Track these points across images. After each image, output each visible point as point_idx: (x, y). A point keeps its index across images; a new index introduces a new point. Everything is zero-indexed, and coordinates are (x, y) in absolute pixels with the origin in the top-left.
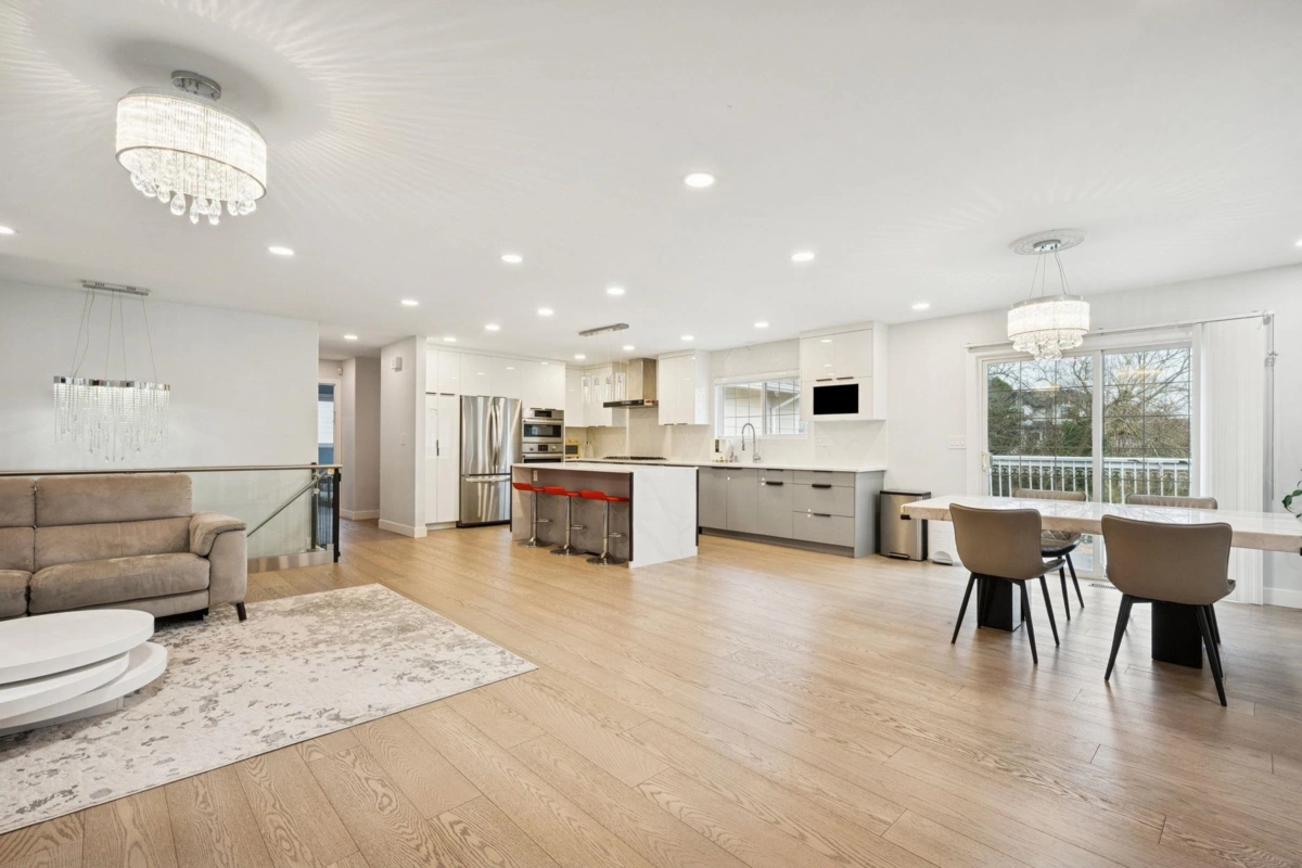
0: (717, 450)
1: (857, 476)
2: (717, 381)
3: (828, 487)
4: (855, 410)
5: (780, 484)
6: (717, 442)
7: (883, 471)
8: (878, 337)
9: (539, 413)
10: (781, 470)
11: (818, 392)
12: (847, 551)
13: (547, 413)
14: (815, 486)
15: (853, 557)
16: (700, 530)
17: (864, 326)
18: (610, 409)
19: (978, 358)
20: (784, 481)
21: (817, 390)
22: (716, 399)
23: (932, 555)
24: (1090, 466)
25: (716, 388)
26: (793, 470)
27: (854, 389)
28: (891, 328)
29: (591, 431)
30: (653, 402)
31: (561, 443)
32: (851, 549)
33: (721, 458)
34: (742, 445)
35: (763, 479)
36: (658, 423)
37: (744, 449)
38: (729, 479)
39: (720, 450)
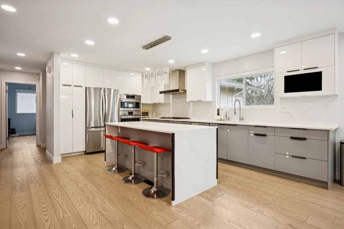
0: (218, 114)
1: (330, 132)
3: (304, 139)
4: (319, 88)
5: (265, 135)
6: (218, 110)
9: (128, 97)
10: (265, 127)
13: (133, 97)
14: (292, 138)
15: (327, 189)
18: (163, 95)
20: (267, 134)
21: (286, 78)
25: (217, 82)
26: (274, 127)
27: (319, 75)
29: (155, 105)
30: (184, 90)
31: (140, 111)
32: (326, 183)
33: (221, 118)
34: (234, 111)
35: (252, 132)
36: (186, 101)
37: (235, 114)
38: (228, 131)
39: (220, 115)
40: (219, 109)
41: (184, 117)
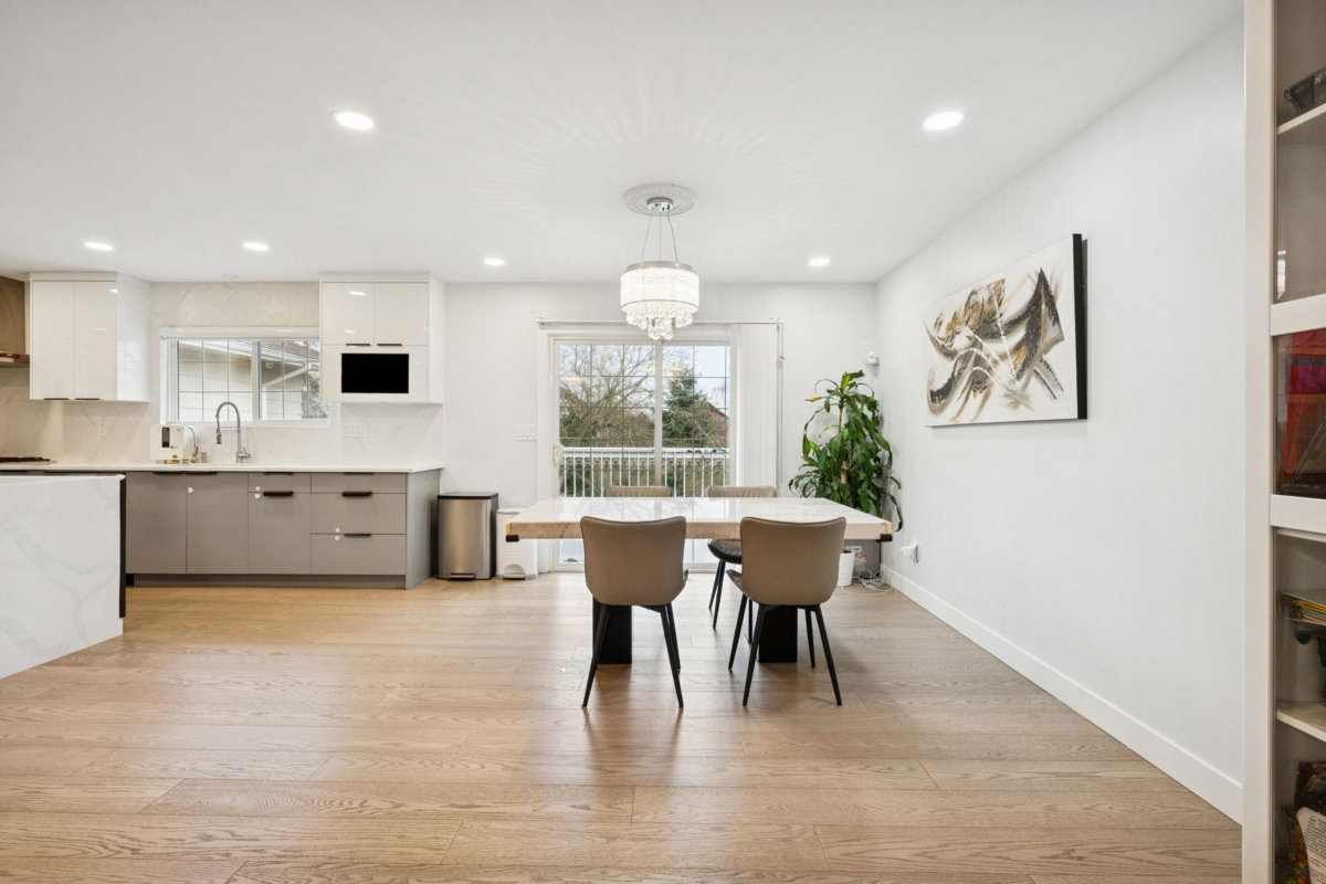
0: (166, 444)
1: (410, 477)
2: (164, 332)
3: (367, 494)
4: (402, 387)
5: (289, 494)
6: (166, 431)
7: (439, 470)
8: (434, 295)
10: (290, 473)
11: (348, 360)
12: (396, 582)
14: (346, 495)
15: (404, 588)
16: (127, 580)
17: (418, 278)
19: (550, 335)
20: (294, 491)
21: (347, 359)
22: (163, 362)
23: (502, 570)
24: (652, 456)
25: (164, 345)
26: (311, 473)
27: (402, 361)
28: (450, 287)
30: (16, 357)
32: (403, 578)
33: (175, 456)
34: (215, 436)
35: (258, 488)
36: (28, 395)
37: (219, 443)
38: (190, 490)
39: (171, 445)
40: (168, 429)
41: (20, 456)
